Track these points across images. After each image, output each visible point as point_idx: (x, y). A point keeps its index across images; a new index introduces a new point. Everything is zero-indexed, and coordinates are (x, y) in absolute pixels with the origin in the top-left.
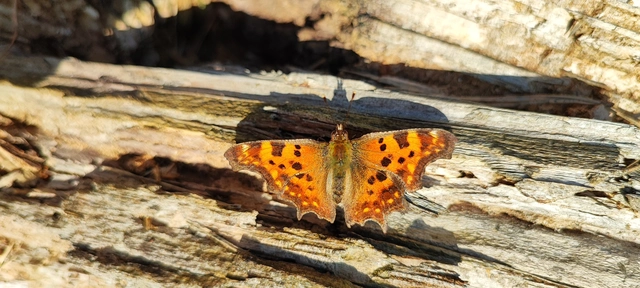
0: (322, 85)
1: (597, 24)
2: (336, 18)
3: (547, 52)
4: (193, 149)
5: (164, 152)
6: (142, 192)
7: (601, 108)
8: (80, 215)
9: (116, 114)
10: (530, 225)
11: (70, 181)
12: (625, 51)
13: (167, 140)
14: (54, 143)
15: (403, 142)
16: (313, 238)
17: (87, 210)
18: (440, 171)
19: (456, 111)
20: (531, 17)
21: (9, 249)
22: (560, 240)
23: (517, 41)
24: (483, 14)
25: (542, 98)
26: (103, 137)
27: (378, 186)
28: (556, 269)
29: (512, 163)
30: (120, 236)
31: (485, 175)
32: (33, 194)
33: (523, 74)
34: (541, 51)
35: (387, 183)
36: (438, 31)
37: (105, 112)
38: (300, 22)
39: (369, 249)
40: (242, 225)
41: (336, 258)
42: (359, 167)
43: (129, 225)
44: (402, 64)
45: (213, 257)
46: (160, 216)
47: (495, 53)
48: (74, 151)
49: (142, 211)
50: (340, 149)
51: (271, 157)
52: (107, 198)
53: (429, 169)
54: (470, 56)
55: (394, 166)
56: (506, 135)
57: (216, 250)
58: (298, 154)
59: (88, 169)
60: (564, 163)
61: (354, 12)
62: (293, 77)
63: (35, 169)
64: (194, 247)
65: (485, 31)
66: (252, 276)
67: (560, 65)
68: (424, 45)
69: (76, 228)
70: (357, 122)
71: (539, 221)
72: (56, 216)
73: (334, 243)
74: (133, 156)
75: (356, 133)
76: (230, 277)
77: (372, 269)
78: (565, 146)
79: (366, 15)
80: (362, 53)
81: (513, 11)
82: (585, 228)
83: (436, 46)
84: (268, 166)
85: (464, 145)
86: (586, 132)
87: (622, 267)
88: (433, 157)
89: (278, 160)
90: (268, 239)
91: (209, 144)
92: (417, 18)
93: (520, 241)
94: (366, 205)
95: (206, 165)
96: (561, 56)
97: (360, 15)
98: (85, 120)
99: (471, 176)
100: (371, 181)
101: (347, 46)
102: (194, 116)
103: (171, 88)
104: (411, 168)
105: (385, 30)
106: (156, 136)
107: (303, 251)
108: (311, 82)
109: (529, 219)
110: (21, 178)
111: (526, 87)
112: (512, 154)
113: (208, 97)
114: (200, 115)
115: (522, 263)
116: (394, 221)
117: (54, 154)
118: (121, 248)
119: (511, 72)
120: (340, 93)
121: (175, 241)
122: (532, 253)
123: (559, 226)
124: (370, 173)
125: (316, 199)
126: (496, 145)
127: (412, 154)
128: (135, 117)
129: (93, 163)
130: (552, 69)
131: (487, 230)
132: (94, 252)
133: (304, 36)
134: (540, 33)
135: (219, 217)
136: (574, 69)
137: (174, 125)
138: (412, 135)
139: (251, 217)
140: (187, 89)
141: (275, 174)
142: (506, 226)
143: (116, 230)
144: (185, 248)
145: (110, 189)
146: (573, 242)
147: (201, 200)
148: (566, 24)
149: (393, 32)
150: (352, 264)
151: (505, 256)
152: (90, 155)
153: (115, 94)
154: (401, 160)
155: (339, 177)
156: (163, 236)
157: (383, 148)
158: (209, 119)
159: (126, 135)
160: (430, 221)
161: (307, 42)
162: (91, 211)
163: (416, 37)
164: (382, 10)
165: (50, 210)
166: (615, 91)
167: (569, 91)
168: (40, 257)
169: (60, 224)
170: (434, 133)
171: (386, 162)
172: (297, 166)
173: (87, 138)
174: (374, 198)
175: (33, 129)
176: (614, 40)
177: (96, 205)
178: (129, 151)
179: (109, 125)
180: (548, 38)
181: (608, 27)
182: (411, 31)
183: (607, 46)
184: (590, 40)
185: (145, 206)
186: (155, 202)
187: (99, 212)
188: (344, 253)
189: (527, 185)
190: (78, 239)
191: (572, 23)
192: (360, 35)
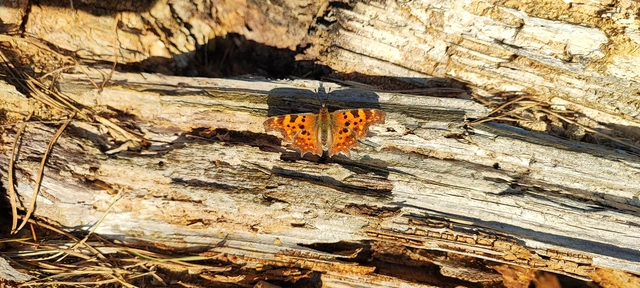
0: (312, 85)
1: (459, 49)
2: (317, 46)
3: (437, 64)
4: (241, 122)
5: (223, 125)
6: (216, 146)
7: (465, 94)
8: (178, 161)
9: (194, 105)
10: (426, 157)
11: (162, 146)
12: (476, 63)
13: (226, 118)
14: (149, 124)
15: (356, 115)
16: (312, 165)
17: (181, 158)
18: (376, 128)
19: (384, 97)
20: (427, 45)
21: (120, 191)
22: (442, 163)
23: (420, 58)
24: (401, 44)
25: (434, 90)
26: (184, 119)
27: (344, 135)
28: (438, 176)
29: (412, 121)
30: (202, 172)
31: (400, 130)
32: (142, 153)
33: (425, 76)
34: (434, 63)
35: (348, 134)
36: (376, 54)
37: (187, 104)
38: (294, 49)
39: (341, 168)
40: (272, 160)
41: (324, 174)
42: (334, 126)
43: (207, 164)
44: (356, 73)
45: (258, 178)
46: (226, 159)
47: (409, 66)
48: (163, 128)
49: (215, 157)
50: (324, 117)
51: (289, 123)
52: (194, 150)
53: (370, 128)
54: (395, 67)
55: (351, 126)
56: (410, 108)
57: (259, 174)
58: (303, 120)
59: (174, 138)
60: (437, 120)
61: (329, 44)
62: (296, 82)
63: (139, 140)
64: (246, 174)
65: (403, 53)
66: (280, 185)
67: (444, 72)
68: (368, 62)
69: (174, 169)
70: (332, 104)
71: (431, 155)
72: (161, 164)
73: (323, 166)
74: (202, 129)
75: (332, 109)
76: (268, 188)
77: (343, 178)
78: (439, 112)
79: (335, 45)
80: (333, 67)
81: (417, 42)
82: (456, 157)
83: (375, 63)
84: (286, 128)
85: (387, 114)
86: (451, 105)
87: (473, 175)
88: (373, 123)
89: (292, 125)
90: (287, 167)
91: (252, 119)
92: (364, 47)
93: (421, 165)
94: (338, 144)
95: (248, 132)
96: (444, 66)
97: (332, 46)
98: (173, 109)
99: (393, 131)
100: (341, 133)
101: (324, 64)
102: (242, 104)
103: (224, 89)
104: (361, 127)
105: (346, 54)
106: (219, 116)
107: (307, 171)
108: (306, 84)
109: (426, 154)
110: (132, 146)
111: (426, 84)
112: (412, 116)
113: (248, 94)
114: (246, 103)
115: (421, 174)
116: (353, 156)
117: (150, 131)
118: (203, 179)
119: (418, 76)
120: (322, 89)
121: (235, 172)
122: (426, 170)
123: (442, 156)
124: (340, 129)
125: (312, 145)
126: (404, 113)
127: (361, 121)
128: (206, 106)
129: (176, 135)
130: (440, 74)
131: (404, 160)
132: (186, 182)
133: (298, 58)
134: (431, 53)
135: (261, 156)
136: (453, 73)
137: (231, 109)
138: (361, 111)
139: (277, 156)
140: (234, 89)
141: (289, 132)
142: (413, 157)
143: (200, 169)
144: (241, 175)
145: (196, 145)
146: (449, 164)
147: (251, 148)
148: (445, 49)
149: (351, 55)
150: (333, 176)
151: (413, 171)
152: (174, 130)
153: (191, 93)
154: (355, 123)
155: (324, 132)
156: (228, 169)
157: (346, 117)
158: (251, 105)
159: (200, 116)
160: (373, 156)
161: (300, 61)
162: (184, 159)
163: (364, 57)
164: (344, 43)
165: (157, 161)
166: (476, 86)
167: (451, 86)
168: (142, 194)
169: (164, 168)
170: (372, 111)
171: (347, 124)
172: (302, 127)
173: (173, 120)
174: (343, 141)
175: (133, 116)
176: (469, 57)
177: (187, 155)
178: (200, 126)
179: (189, 111)
180: (436, 56)
181: (465, 50)
182: (361, 54)
183: (465, 60)
184: (457, 58)
185: (217, 153)
186: (224, 151)
187: (189, 159)
188: (328, 171)
189: (419, 132)
190: (176, 176)
191: (448, 48)
192: (332, 58)
